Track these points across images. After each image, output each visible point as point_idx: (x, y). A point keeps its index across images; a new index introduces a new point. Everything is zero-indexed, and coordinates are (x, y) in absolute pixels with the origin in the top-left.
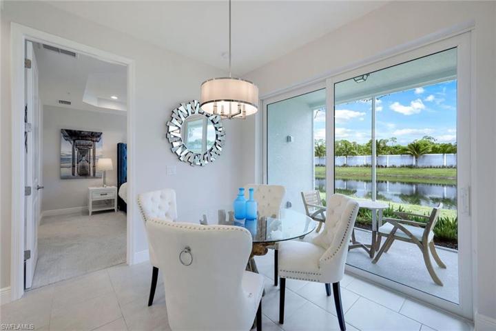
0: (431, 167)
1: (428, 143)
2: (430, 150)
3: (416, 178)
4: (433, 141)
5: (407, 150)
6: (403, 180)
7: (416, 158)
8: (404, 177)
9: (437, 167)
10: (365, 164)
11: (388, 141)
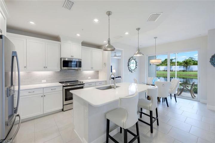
0: (192, 71)
1: (191, 60)
2: (192, 64)
3: (186, 76)
4: (193, 59)
5: (182, 64)
6: (180, 77)
7: (186, 67)
8: (181, 76)
9: (195, 71)
10: (163, 70)
11: (173, 59)
